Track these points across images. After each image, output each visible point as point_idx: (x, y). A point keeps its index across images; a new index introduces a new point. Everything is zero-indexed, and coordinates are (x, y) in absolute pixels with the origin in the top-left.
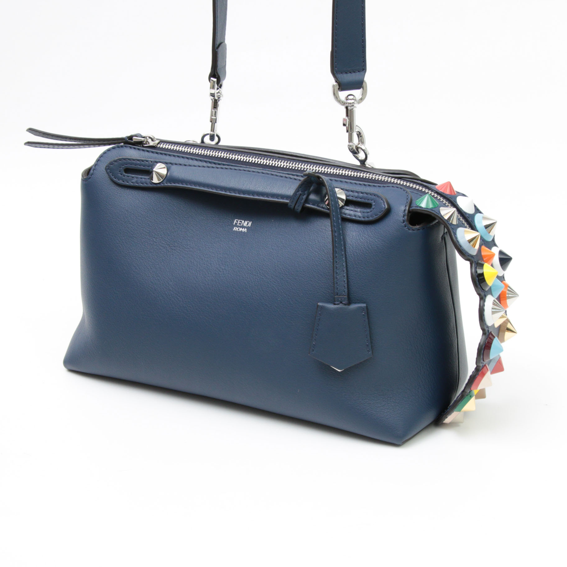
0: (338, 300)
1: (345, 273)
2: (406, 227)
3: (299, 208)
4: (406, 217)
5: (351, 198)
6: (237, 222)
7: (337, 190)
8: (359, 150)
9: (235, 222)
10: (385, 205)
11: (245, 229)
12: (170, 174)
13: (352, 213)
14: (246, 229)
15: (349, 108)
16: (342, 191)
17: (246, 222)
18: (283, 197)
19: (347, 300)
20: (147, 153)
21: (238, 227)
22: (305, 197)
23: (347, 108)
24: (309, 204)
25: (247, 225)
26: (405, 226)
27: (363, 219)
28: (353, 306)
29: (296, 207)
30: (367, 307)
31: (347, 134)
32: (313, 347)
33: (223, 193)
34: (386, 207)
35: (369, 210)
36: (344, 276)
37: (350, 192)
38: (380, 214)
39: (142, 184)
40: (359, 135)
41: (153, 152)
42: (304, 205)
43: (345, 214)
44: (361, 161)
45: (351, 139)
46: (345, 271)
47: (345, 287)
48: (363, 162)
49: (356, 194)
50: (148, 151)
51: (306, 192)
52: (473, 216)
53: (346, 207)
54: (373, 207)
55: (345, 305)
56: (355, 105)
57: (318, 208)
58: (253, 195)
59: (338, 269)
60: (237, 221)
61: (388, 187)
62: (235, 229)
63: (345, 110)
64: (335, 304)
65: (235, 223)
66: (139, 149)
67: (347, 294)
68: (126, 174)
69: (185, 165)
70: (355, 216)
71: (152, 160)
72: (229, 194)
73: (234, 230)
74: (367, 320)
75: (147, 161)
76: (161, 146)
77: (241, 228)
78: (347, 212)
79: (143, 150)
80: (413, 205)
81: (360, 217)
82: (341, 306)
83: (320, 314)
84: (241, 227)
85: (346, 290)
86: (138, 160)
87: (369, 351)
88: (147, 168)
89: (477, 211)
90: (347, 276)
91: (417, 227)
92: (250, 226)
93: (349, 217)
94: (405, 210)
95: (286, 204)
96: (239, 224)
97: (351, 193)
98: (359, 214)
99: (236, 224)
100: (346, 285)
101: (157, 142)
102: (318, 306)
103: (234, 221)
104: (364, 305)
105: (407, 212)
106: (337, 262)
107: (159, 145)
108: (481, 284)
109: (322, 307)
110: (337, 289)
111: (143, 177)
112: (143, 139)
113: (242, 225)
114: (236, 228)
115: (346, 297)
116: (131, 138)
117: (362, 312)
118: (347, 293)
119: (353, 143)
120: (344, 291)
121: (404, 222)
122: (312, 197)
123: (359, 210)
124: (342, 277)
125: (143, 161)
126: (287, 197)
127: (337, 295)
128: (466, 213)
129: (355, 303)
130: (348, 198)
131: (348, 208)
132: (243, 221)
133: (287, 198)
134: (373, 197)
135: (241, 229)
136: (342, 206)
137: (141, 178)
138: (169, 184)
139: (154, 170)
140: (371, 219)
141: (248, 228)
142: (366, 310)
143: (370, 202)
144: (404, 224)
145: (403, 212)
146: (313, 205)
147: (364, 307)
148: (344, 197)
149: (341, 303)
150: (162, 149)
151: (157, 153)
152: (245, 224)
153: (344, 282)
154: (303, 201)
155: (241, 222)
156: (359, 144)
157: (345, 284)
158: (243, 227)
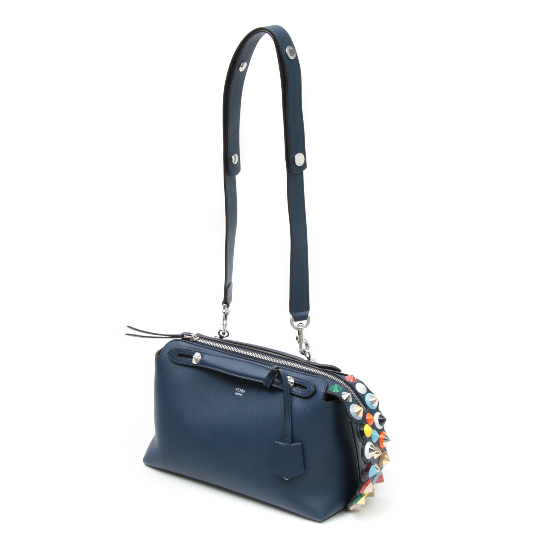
0: (286, 440)
2: (323, 402)
3: (268, 386)
4: (323, 397)
5: (296, 382)
7: (288, 377)
8: (306, 353)
9: (236, 389)
12: (203, 359)
13: (297, 391)
15: (300, 331)
16: (292, 377)
17: (242, 390)
18: (261, 379)
19: (291, 440)
20: (191, 345)
21: (238, 392)
22: (271, 380)
23: (298, 330)
24: (274, 384)
25: (243, 392)
27: (302, 395)
28: (294, 444)
29: (267, 385)
30: (302, 445)
31: (299, 344)
32: (272, 466)
33: (230, 374)
34: (313, 390)
35: (305, 391)
38: (310, 394)
39: (188, 363)
40: (307, 345)
41: (194, 345)
42: (271, 384)
43: (293, 391)
44: (307, 358)
45: (301, 347)
46: (291, 424)
48: (309, 358)
49: (300, 380)
50: (192, 344)
51: (272, 378)
52: (364, 395)
53: (294, 387)
54: (307, 389)
55: (290, 443)
56: (303, 329)
57: (279, 387)
58: (245, 377)
59: (286, 423)
60: (238, 389)
62: (236, 394)
63: (297, 332)
64: (284, 443)
66: (187, 342)
67: (291, 437)
68: (179, 357)
69: (211, 355)
70: (298, 393)
71: (193, 350)
72: (232, 375)
74: (302, 452)
75: (191, 350)
76: (200, 341)
78: (294, 390)
79: (190, 343)
80: (328, 390)
81: (300, 394)
82: (287, 444)
83: (276, 448)
85: (291, 435)
86: (186, 350)
87: (303, 469)
88: (190, 354)
89: (369, 391)
90: (292, 427)
91: (330, 402)
93: (295, 393)
95: (261, 384)
96: (239, 391)
97: (297, 379)
98: (300, 392)
99: (237, 390)
100: (291, 432)
101: (198, 338)
102: (275, 443)
104: (300, 444)
105: (324, 394)
106: (286, 419)
107: (198, 340)
108: (363, 436)
109: (277, 444)
110: (286, 434)
111: (188, 359)
112: (190, 337)
115: (291, 439)
116: (182, 336)
117: (299, 448)
119: (302, 349)
122: (276, 380)
123: (300, 390)
124: (289, 427)
125: (188, 350)
127: (286, 438)
128: (360, 394)
129: (297, 442)
130: (295, 382)
131: (295, 388)
132: (241, 390)
133: (263, 380)
134: (308, 383)
135: (239, 394)
136: (292, 387)
137: (187, 360)
138: (202, 366)
139: (194, 357)
140: (306, 396)
141: (243, 393)
143: (307, 386)
144: (322, 400)
145: (322, 394)
146: (276, 385)
148: (293, 382)
149: (288, 442)
150: (200, 343)
151: (197, 345)
152: (242, 391)
153: (290, 430)
154: (270, 383)
156: (306, 349)
158: (240, 393)
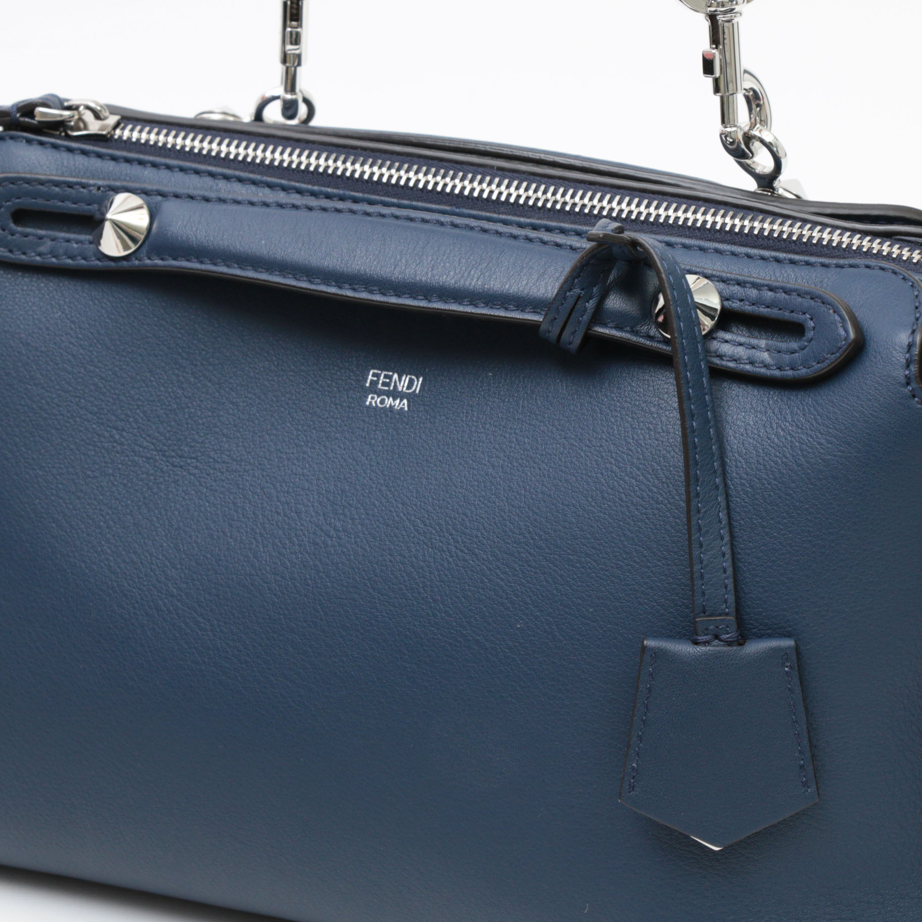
0: (707, 629)
1: (726, 544)
2: (916, 399)
3: (573, 339)
4: (914, 368)
5: (736, 305)
6: (375, 379)
7: (691, 278)
8: (756, 145)
9: (370, 377)
10: (846, 331)
11: (401, 401)
12: (159, 227)
13: (741, 351)
14: (405, 401)
15: (720, 18)
16: (706, 281)
17: (406, 380)
18: (521, 303)
19: (734, 627)
20: (80, 160)
21: (380, 393)
22: (591, 305)
23: (712, 18)
24: (605, 325)
25: (409, 387)
26: (914, 396)
27: (777, 373)
28: (755, 647)
29: (566, 336)
30: (797, 648)
31: (717, 99)
32: (633, 778)
33: (333, 290)
34: (852, 335)
35: (794, 345)
36: (724, 555)
37: (734, 285)
38: (832, 359)
39: (72, 257)
40: (754, 100)
41: (99, 156)
42: (589, 328)
43: (721, 357)
44: (758, 177)
45: (726, 117)
46: (727, 538)
47: (726, 587)
48: (767, 181)
49: (753, 293)
50: (84, 153)
51: (595, 289)
53: (721, 334)
54: (810, 334)
55: (729, 643)
56: (737, 8)
57: (634, 338)
58: (427, 298)
59: (703, 532)
60: (378, 376)
61: (851, 266)
62: (372, 400)
63: (706, 25)
64: (696, 643)
65: (369, 381)
66: (55, 147)
67: (733, 610)
68: (20, 229)
69: (207, 200)
70: (752, 363)
71: (100, 183)
72: (350, 293)
73: (368, 403)
74: (798, 690)
75: (84, 186)
76: (126, 134)
77: (391, 399)
78: (726, 349)
79: (70, 150)
81: (766, 366)
82: (715, 648)
83: (651, 675)
84: (388, 394)
85: (731, 598)
86: (57, 184)
87: (805, 784)
88: (83, 208)
90: (733, 554)
92: (417, 391)
93: (732, 365)
94: (910, 346)
95: (532, 328)
96: (384, 384)
97: (736, 289)
98: (765, 356)
99: (374, 384)
100: (730, 582)
101: (113, 120)
102: (644, 648)
103: (368, 375)
104: (789, 643)
105: (916, 350)
106: (699, 512)
107: (118, 132)
109: (658, 654)
110: (703, 593)
111: (72, 236)
112: (67, 113)
113: (392, 388)
114: (373, 398)
115: (732, 618)
116: (28, 109)
117: (783, 665)
118: (734, 605)
119: (735, 126)
120: (726, 602)
121: (908, 384)
122: (615, 302)
123: (763, 343)
124: (716, 556)
125: (70, 185)
126: (535, 304)
127: (705, 613)
129: (760, 636)
130: (726, 303)
131: (728, 336)
132: (396, 376)
133: (534, 308)
134: (807, 302)
135: (389, 402)
136: (711, 332)
137: (68, 241)
138: (159, 262)
139: (109, 216)
140: (803, 372)
141: (411, 397)
142: (794, 657)
143: (798, 317)
144: (910, 388)
145: (906, 351)
146: (619, 328)
147: (789, 648)
148: (714, 301)
149: (717, 637)
150: (128, 144)
151: (114, 158)
152: (403, 384)
153: (725, 571)
154: (586, 318)
155: (390, 378)
156: (752, 126)
157: (727, 578)
158: (395, 394)
